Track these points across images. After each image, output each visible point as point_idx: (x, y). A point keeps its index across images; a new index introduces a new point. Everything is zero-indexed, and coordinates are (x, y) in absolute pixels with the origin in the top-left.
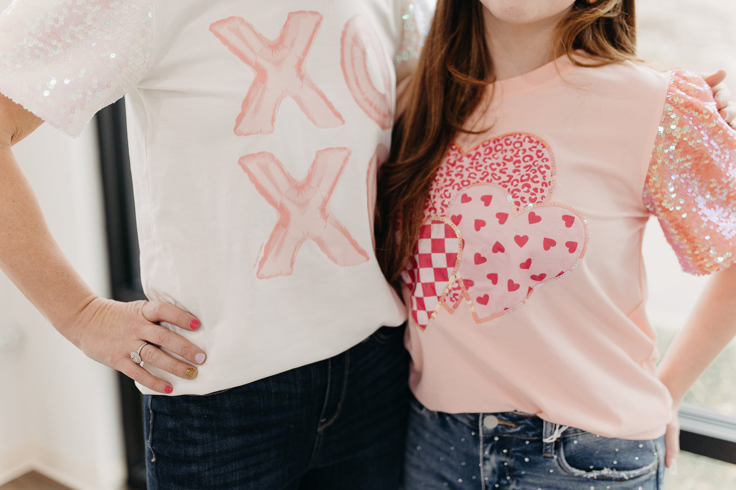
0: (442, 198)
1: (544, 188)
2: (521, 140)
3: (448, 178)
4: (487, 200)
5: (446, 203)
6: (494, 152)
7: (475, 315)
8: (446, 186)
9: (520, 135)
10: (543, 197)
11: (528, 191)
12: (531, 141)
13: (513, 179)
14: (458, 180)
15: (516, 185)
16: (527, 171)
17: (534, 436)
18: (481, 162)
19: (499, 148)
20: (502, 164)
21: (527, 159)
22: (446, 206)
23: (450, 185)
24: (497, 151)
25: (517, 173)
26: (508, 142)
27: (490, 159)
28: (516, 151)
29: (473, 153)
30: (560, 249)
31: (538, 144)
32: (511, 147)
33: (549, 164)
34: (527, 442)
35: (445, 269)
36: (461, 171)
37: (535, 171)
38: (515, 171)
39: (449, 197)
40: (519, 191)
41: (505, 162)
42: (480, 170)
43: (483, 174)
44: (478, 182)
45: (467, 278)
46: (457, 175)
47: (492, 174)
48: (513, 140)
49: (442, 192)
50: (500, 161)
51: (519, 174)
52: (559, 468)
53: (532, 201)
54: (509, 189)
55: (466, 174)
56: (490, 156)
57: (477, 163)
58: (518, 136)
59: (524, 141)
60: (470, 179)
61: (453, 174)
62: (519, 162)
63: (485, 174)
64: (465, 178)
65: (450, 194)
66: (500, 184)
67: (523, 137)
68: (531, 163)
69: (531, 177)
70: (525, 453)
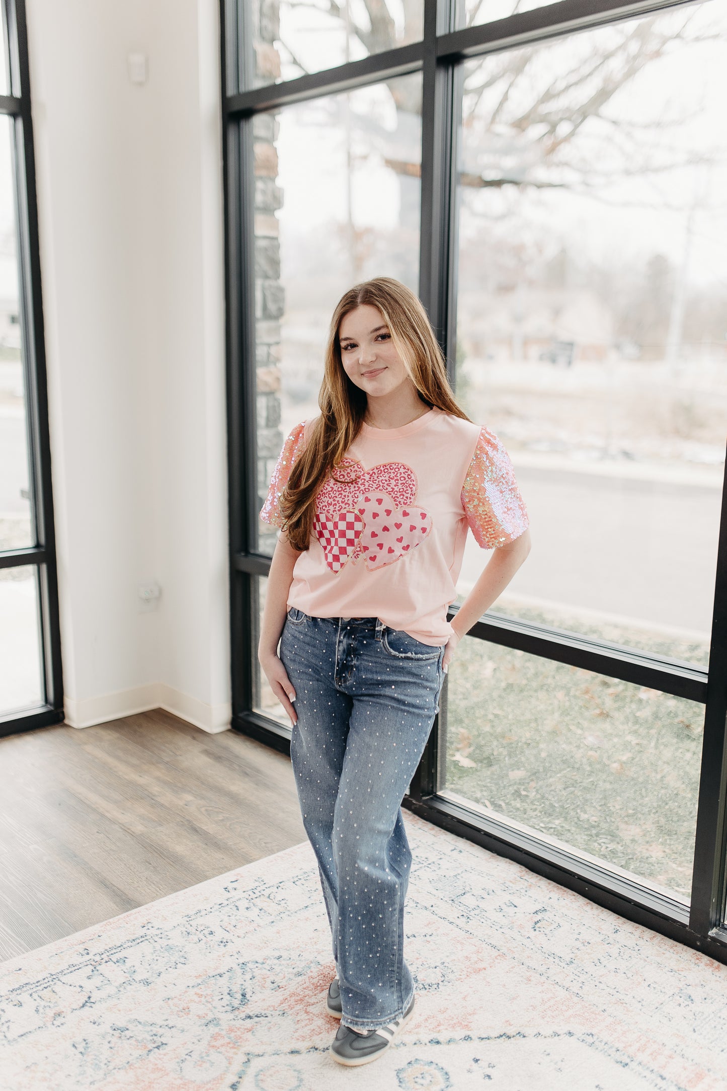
0: (353, 497)
1: (411, 497)
3: (356, 486)
4: (380, 501)
5: (355, 501)
6: (383, 473)
8: (355, 490)
10: (411, 502)
11: (403, 498)
12: (405, 468)
13: (394, 491)
14: (362, 488)
15: (396, 495)
16: (402, 486)
17: (371, 626)
18: (376, 478)
19: (386, 470)
20: (388, 481)
21: (402, 479)
22: (356, 503)
23: (358, 490)
24: (385, 472)
25: (397, 487)
26: (392, 468)
27: (381, 476)
28: (396, 473)
29: (371, 472)
30: (417, 532)
31: (408, 471)
32: (393, 471)
33: (414, 483)
34: (367, 631)
35: (354, 540)
36: (364, 482)
37: (407, 488)
38: (395, 486)
39: (357, 498)
40: (398, 497)
41: (390, 479)
42: (375, 483)
43: (377, 485)
44: (374, 490)
45: (366, 545)
47: (383, 486)
48: (395, 467)
49: (353, 494)
50: (387, 478)
52: (383, 648)
53: (405, 504)
54: (392, 496)
55: (367, 484)
56: (381, 475)
57: (373, 478)
58: (397, 464)
59: (400, 468)
60: (369, 488)
61: (359, 483)
62: (398, 480)
64: (366, 487)
65: (358, 496)
66: (387, 492)
67: (400, 465)
68: (404, 482)
69: (405, 490)
70: (364, 638)
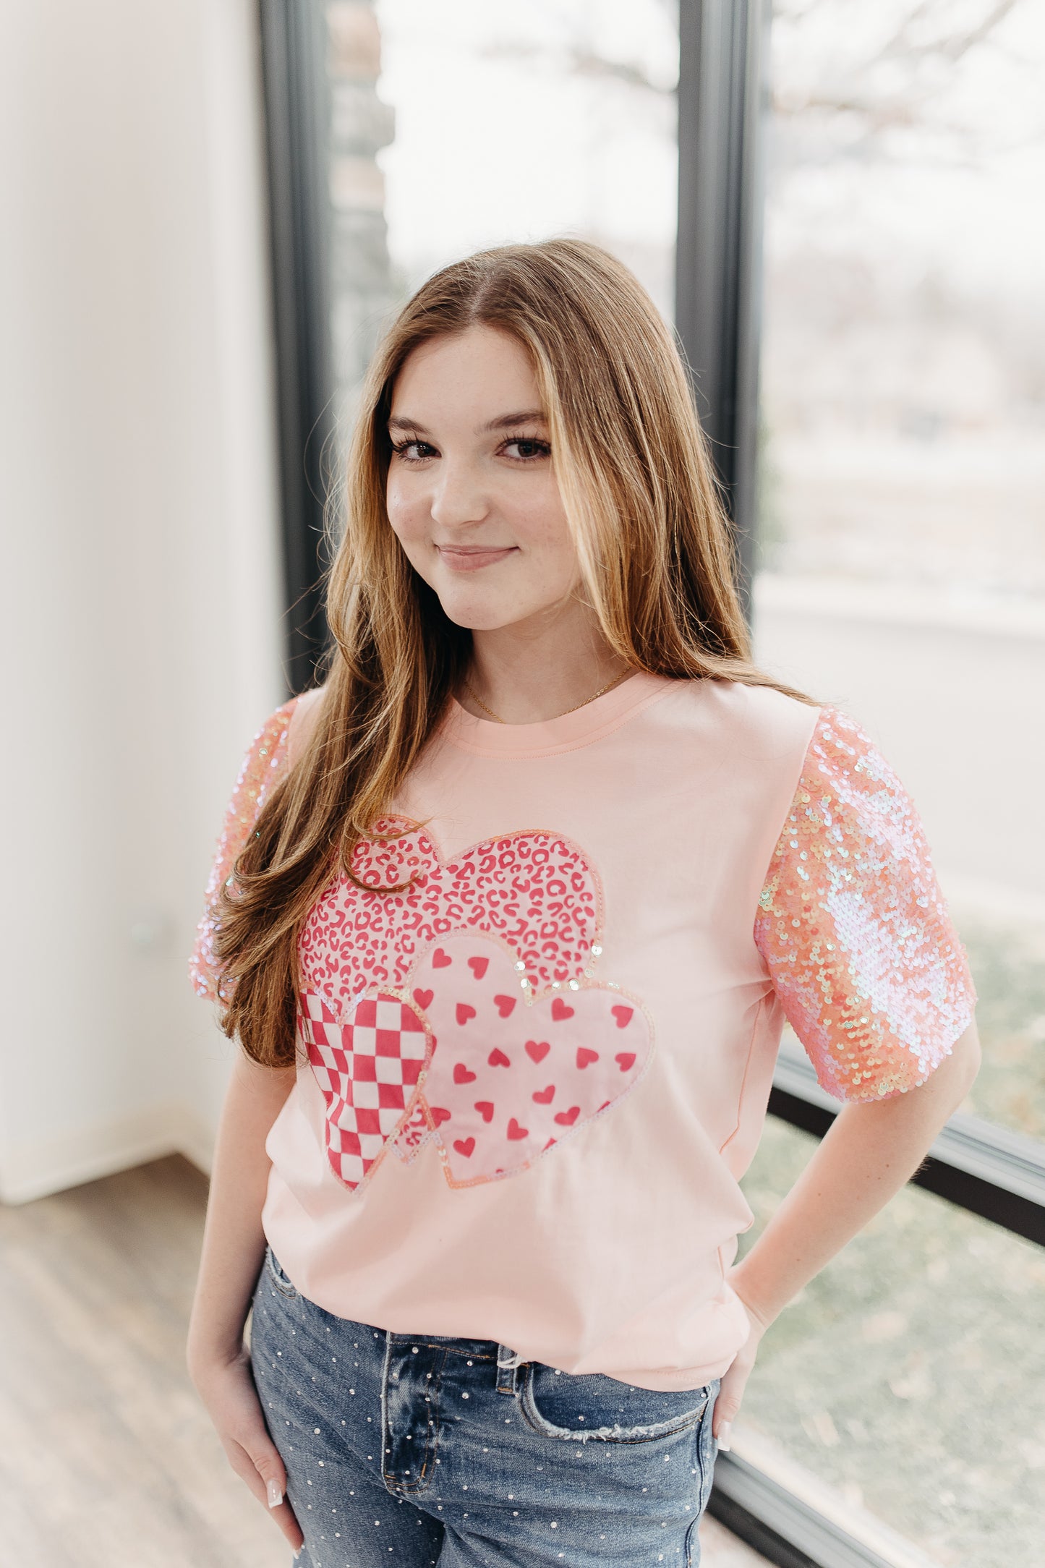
0: (398, 950)
1: (582, 951)
2: (547, 848)
3: (411, 910)
4: (479, 966)
5: (405, 962)
6: (498, 868)
7: (448, 1171)
8: (406, 927)
9: (547, 838)
10: (579, 970)
11: (553, 957)
12: (564, 853)
13: (527, 930)
14: (428, 918)
15: (532, 944)
16: (554, 915)
17: (483, 1352)
18: (473, 886)
19: (507, 859)
20: (510, 895)
21: (555, 889)
22: (406, 969)
23: (413, 926)
24: (503, 866)
25: (536, 917)
26: (524, 850)
27: (489, 880)
28: (536, 869)
29: (461, 864)
30: (603, 1068)
31: (575, 861)
32: (529, 861)
33: (592, 905)
34: (470, 1363)
35: (400, 1088)
36: (436, 898)
37: (567, 920)
38: (532, 913)
39: (411, 951)
40: (536, 955)
41: (516, 890)
42: (470, 902)
43: (474, 910)
44: (464, 926)
45: (439, 1105)
46: (426, 907)
47: (492, 913)
48: (534, 847)
49: (398, 938)
50: (507, 887)
51: (539, 921)
52: (522, 1417)
53: (561, 976)
54: (519, 950)
55: (443, 904)
56: (491, 875)
57: (466, 886)
58: (541, 839)
59: (552, 850)
60: (451, 919)
61: (421, 903)
62: (539, 892)
63: (479, 911)
64: (442, 915)
65: (413, 944)
66: (504, 936)
67: (551, 841)
68: (560, 899)
69: (560, 929)
70: (464, 1382)
